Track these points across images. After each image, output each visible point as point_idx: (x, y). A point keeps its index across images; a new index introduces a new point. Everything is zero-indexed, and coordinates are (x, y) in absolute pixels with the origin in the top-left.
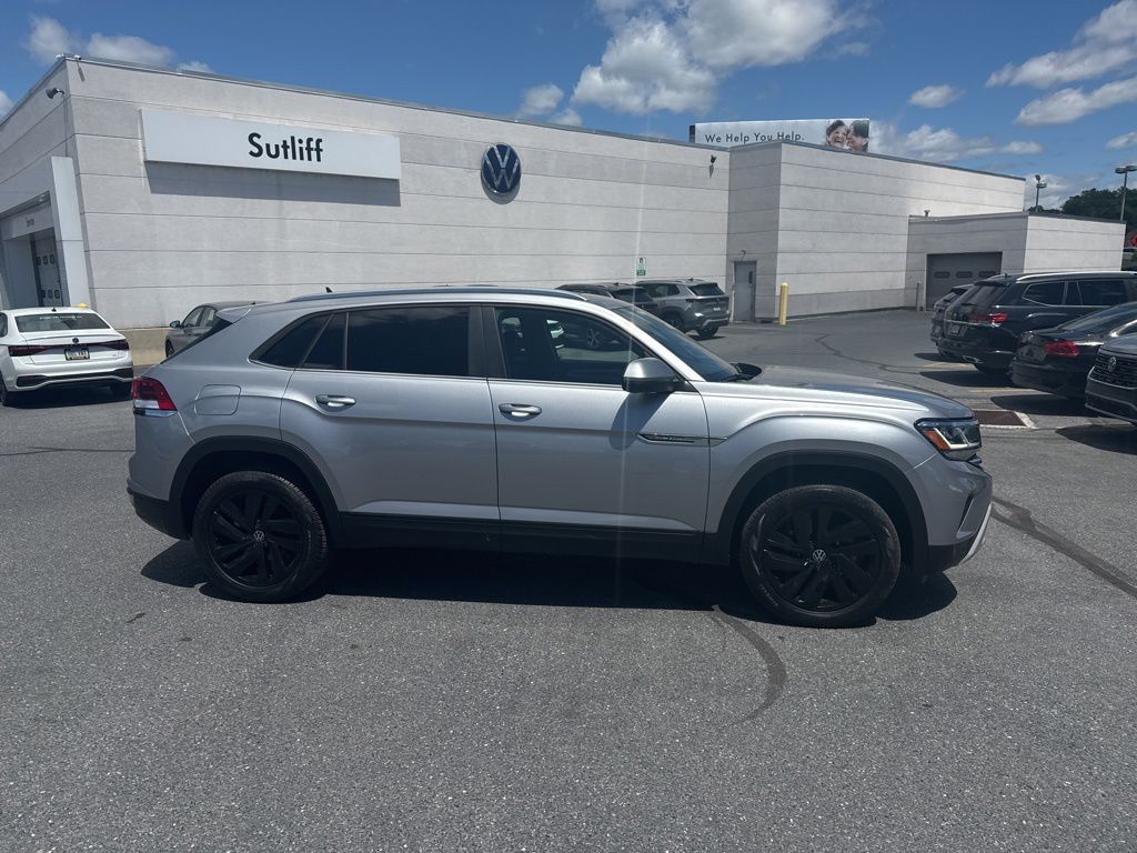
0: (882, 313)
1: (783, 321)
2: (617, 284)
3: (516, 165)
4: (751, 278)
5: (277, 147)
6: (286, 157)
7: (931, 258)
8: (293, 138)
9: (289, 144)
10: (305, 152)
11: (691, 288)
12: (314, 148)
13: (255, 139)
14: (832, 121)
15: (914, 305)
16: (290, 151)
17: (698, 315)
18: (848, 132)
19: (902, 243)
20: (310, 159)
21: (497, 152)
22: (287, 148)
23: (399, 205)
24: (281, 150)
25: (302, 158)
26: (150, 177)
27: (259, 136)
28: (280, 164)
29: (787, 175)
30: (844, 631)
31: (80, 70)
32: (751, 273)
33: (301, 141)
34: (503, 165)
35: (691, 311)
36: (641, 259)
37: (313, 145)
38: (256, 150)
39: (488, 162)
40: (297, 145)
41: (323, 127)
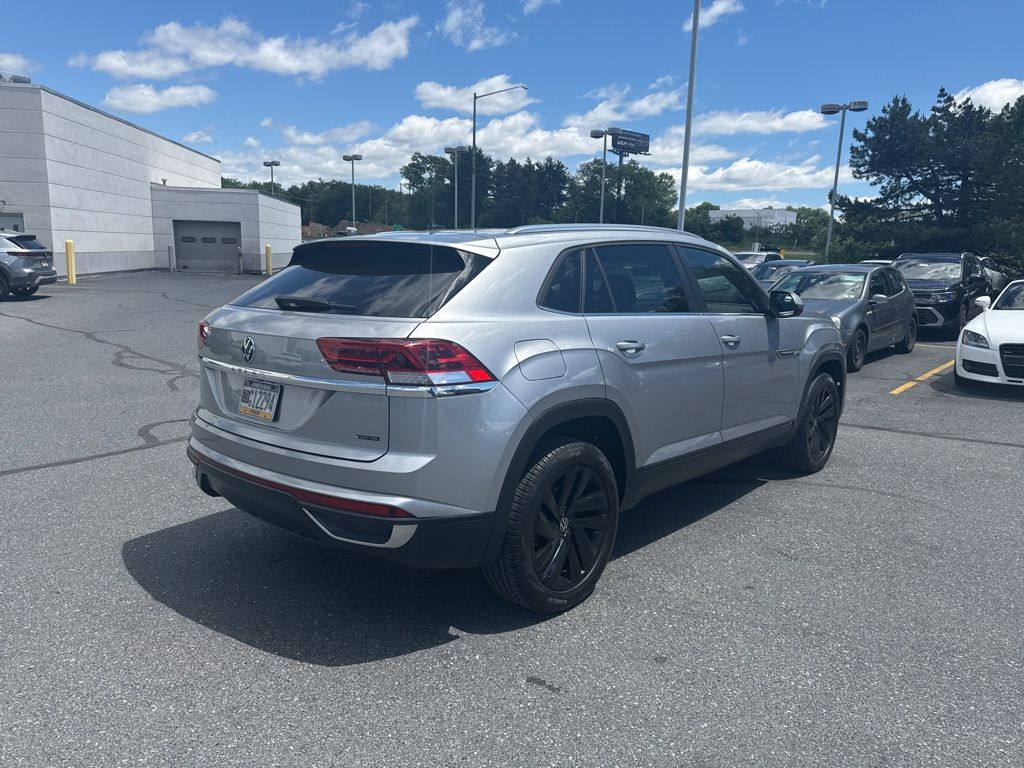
1: (74, 280)
7: (177, 223)
11: (11, 239)
15: (167, 266)
19: (147, 208)
32: (16, 226)
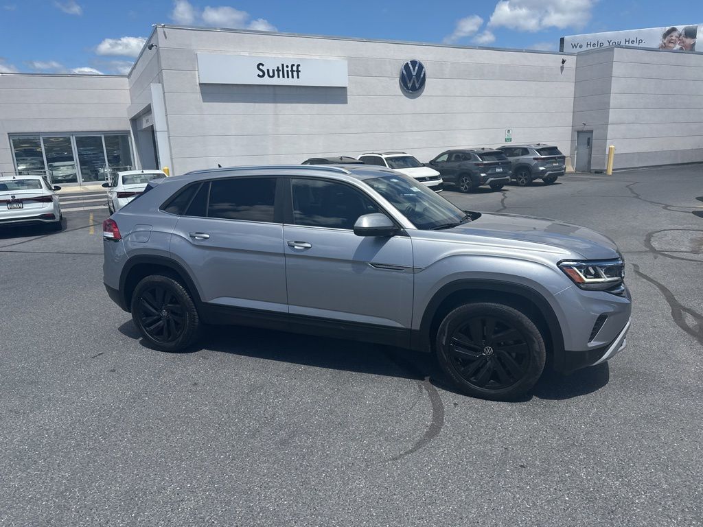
0: (690, 165)
1: (610, 172)
2: (483, 149)
3: (423, 73)
4: (589, 143)
5: (273, 71)
6: (279, 77)
8: (283, 65)
9: (281, 68)
10: (290, 73)
11: (538, 150)
12: (295, 70)
13: (261, 67)
14: (668, 28)
16: (281, 73)
17: (541, 168)
18: (680, 35)
20: (293, 77)
21: (410, 66)
22: (279, 71)
23: (346, 103)
24: (276, 73)
25: (288, 77)
26: (202, 93)
27: (263, 65)
28: (276, 81)
29: (617, 70)
30: (502, 404)
31: (164, 32)
32: (589, 139)
33: (287, 67)
34: (414, 73)
35: (537, 166)
36: (509, 131)
37: (295, 68)
38: (261, 74)
39: (404, 72)
40: (286, 69)
41: (301, 57)
